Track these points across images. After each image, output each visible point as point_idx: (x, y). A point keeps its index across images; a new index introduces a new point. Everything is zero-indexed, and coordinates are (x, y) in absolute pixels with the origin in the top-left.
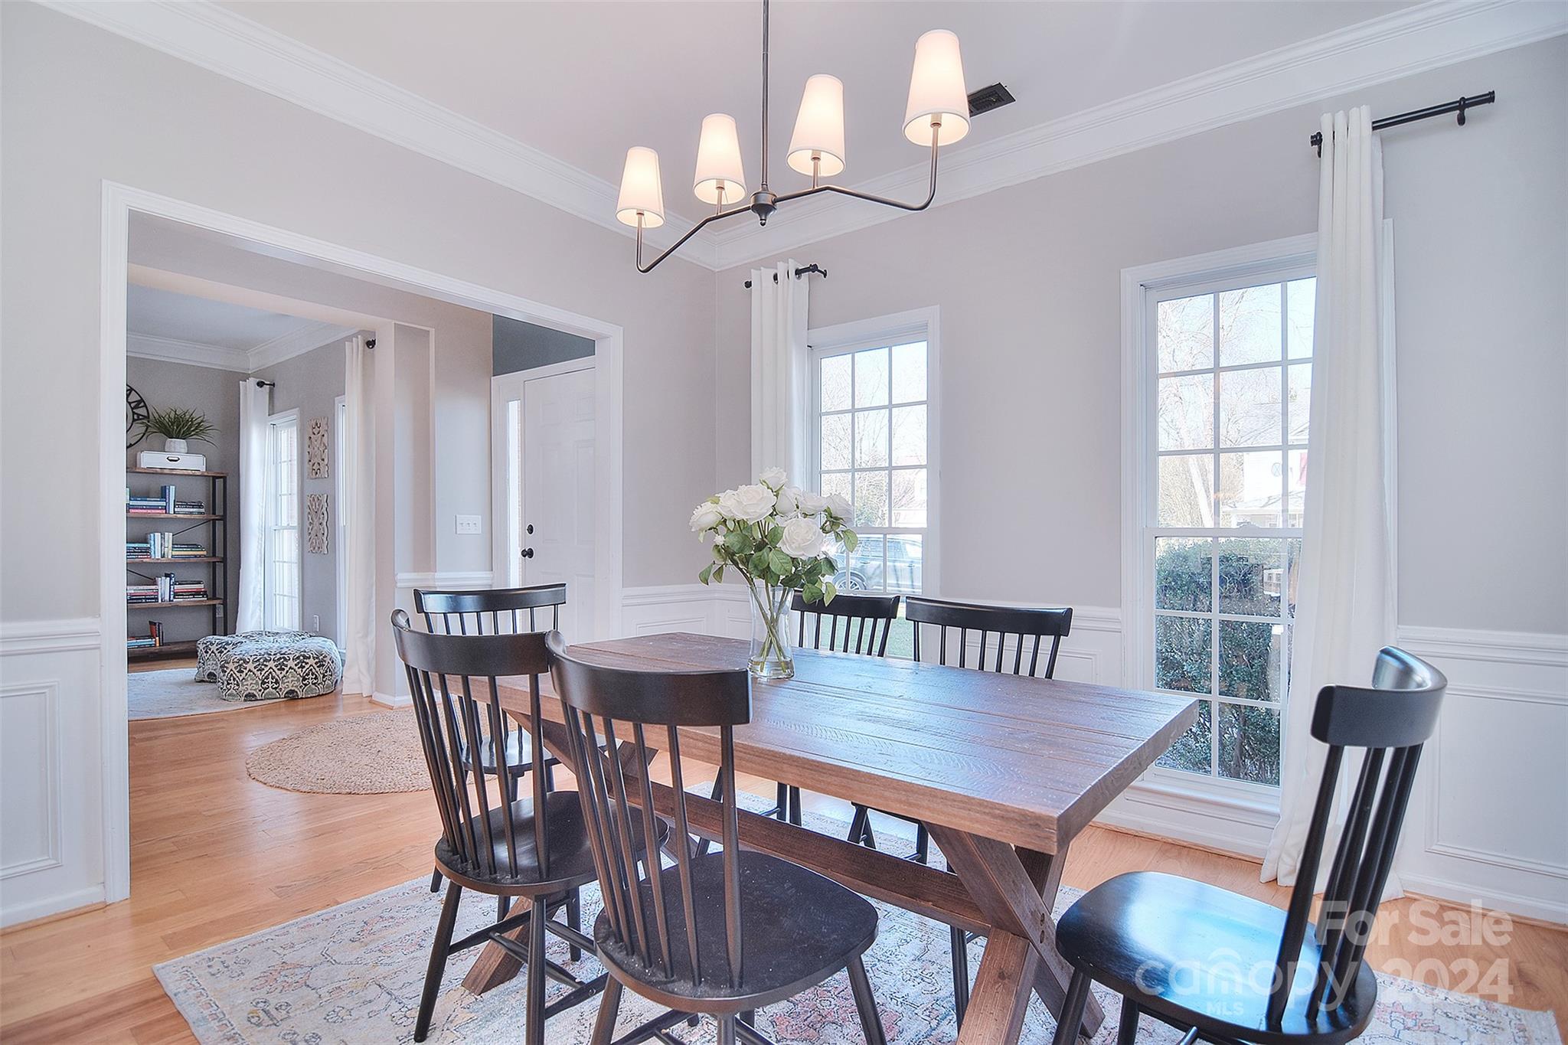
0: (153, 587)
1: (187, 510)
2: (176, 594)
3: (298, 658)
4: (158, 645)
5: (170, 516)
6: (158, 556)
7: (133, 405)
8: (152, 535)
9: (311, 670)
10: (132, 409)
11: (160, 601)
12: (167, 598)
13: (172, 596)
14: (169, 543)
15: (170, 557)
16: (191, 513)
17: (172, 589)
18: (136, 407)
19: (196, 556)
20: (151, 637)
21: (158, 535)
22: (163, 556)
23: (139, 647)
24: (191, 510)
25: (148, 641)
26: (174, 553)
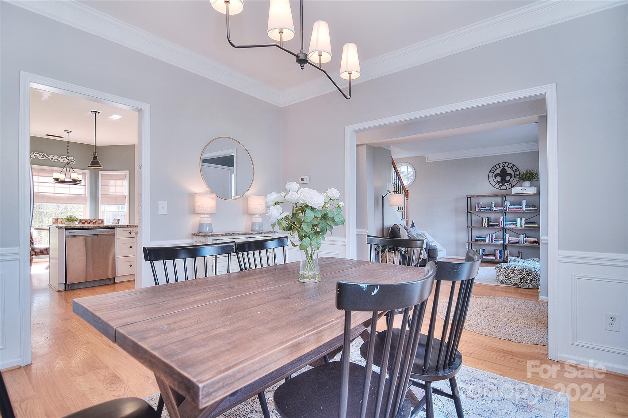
0: (518, 238)
1: (530, 209)
2: (526, 242)
3: (520, 270)
5: (523, 211)
6: (519, 227)
7: (514, 171)
8: (517, 219)
9: (524, 276)
10: (514, 172)
11: (520, 244)
12: (523, 243)
14: (523, 222)
15: (524, 227)
16: (532, 210)
17: (524, 240)
18: (515, 171)
19: (533, 227)
21: (519, 219)
22: (521, 227)
26: (525, 226)
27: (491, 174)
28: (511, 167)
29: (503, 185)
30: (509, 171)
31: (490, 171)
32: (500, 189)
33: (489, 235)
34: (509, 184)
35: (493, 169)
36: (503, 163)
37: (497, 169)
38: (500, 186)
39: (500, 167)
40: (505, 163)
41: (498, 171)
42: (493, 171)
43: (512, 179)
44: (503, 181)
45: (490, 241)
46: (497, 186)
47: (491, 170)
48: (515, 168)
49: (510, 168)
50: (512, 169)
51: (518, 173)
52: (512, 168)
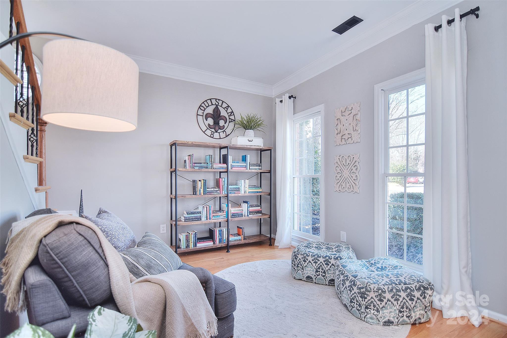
2: (251, 213)
4: (242, 239)
5: (247, 171)
6: (243, 193)
7: (229, 114)
8: (240, 181)
10: (229, 116)
11: (244, 216)
12: (246, 215)
13: (248, 213)
14: (247, 186)
15: (248, 192)
17: (248, 210)
18: (230, 115)
19: (258, 192)
20: (239, 235)
21: (243, 181)
22: (245, 192)
23: (235, 240)
24: (256, 168)
25: (239, 237)
27: (200, 112)
28: (226, 107)
29: (216, 132)
30: (223, 113)
31: (199, 107)
32: (212, 137)
33: (205, 208)
34: (223, 131)
35: (203, 105)
36: (216, 99)
37: (209, 106)
38: (213, 133)
39: (212, 105)
40: (219, 100)
41: (210, 110)
42: (203, 109)
43: (226, 126)
44: (216, 126)
45: (207, 217)
46: (209, 132)
47: (201, 106)
48: (229, 110)
49: (224, 108)
50: (226, 111)
51: (232, 117)
52: (227, 109)
